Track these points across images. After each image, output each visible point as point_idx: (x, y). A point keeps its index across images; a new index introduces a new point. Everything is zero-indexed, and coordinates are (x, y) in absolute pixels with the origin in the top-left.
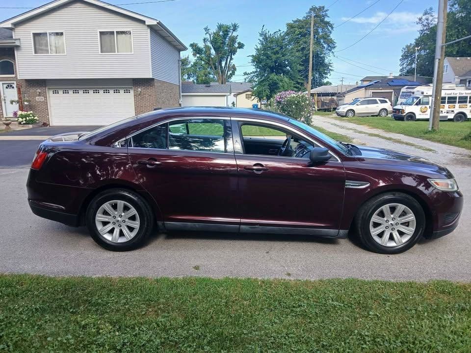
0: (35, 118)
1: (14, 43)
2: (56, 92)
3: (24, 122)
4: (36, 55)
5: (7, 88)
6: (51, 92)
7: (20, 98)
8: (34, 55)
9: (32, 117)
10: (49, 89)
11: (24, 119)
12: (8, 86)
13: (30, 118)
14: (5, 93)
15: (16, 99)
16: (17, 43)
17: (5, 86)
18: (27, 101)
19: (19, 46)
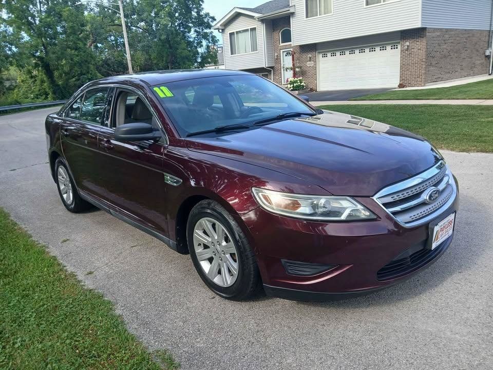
0: (301, 84)
1: (289, 10)
2: (325, 56)
3: (292, 88)
4: (307, 19)
5: (286, 56)
6: (321, 55)
7: (293, 65)
8: (305, 19)
9: (299, 83)
10: (319, 53)
11: (292, 85)
12: (287, 53)
13: (297, 84)
14: (284, 60)
15: (291, 65)
16: (292, 10)
17: (285, 53)
18: (298, 67)
19: (294, 13)
